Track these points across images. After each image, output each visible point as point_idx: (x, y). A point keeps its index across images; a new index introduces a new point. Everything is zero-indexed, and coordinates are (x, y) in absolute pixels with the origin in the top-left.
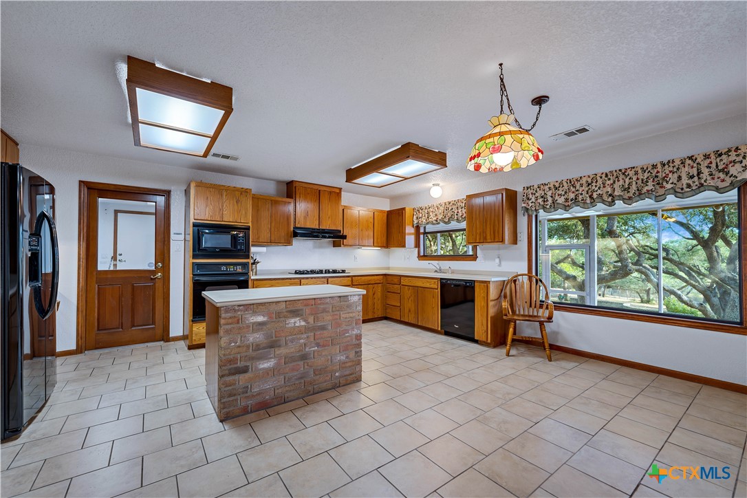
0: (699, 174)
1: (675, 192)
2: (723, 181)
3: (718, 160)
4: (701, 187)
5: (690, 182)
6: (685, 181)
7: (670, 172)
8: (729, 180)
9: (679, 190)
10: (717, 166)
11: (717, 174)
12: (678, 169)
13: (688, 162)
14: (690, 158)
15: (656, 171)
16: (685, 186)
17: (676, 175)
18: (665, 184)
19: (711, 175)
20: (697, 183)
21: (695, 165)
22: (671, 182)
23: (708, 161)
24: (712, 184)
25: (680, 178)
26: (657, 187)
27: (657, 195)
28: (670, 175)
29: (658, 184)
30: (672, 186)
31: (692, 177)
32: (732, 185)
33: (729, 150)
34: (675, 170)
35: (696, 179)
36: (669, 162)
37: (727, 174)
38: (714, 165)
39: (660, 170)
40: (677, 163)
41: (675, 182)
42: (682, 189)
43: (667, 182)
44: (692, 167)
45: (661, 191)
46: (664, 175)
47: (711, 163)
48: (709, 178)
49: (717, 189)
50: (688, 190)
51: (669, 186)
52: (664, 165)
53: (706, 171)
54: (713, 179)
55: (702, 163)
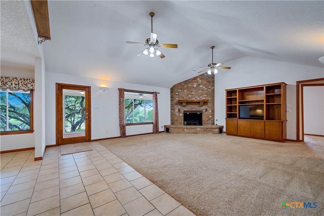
0: (18, 84)
1: (10, 88)
2: (26, 88)
3: (24, 81)
4: (19, 89)
5: (16, 86)
6: (14, 85)
7: (8, 81)
8: (27, 88)
9: (12, 88)
10: (24, 83)
11: (24, 86)
12: (11, 81)
13: (15, 79)
14: (16, 78)
15: (3, 79)
16: (14, 87)
17: (10, 83)
18: (6, 85)
19: (22, 85)
20: (18, 87)
21: (17, 81)
22: (8, 84)
23: (21, 81)
24: (22, 88)
25: (12, 84)
26: (3, 85)
27: (3, 88)
28: (8, 82)
29: (4, 84)
30: (9, 86)
31: (16, 85)
32: (28, 90)
33: (27, 79)
34: (10, 81)
35: (17, 85)
36: (8, 77)
37: (27, 86)
38: (23, 83)
39: (4, 80)
40: (11, 79)
41: (10, 85)
42: (13, 88)
43: (7, 84)
44: (16, 81)
45: (5, 87)
46: (6, 82)
47: (22, 82)
48: (21, 86)
49: (24, 90)
50: (15, 89)
51: (8, 86)
52: (6, 78)
53: (20, 84)
54: (23, 87)
55: (19, 81)
